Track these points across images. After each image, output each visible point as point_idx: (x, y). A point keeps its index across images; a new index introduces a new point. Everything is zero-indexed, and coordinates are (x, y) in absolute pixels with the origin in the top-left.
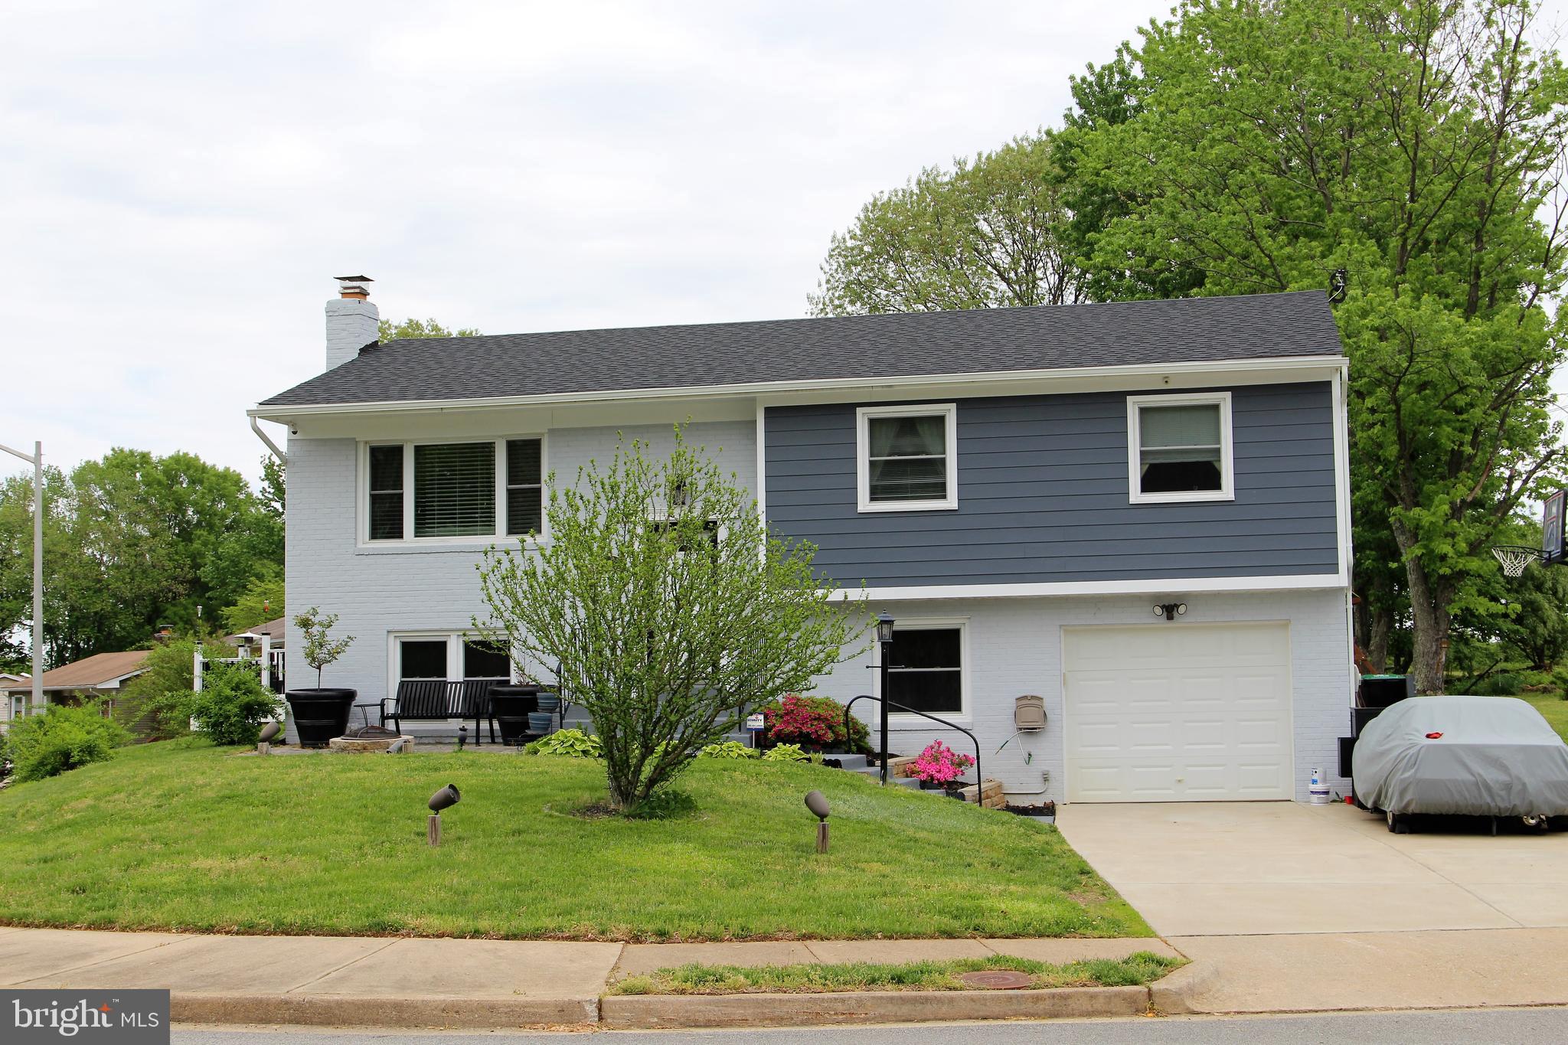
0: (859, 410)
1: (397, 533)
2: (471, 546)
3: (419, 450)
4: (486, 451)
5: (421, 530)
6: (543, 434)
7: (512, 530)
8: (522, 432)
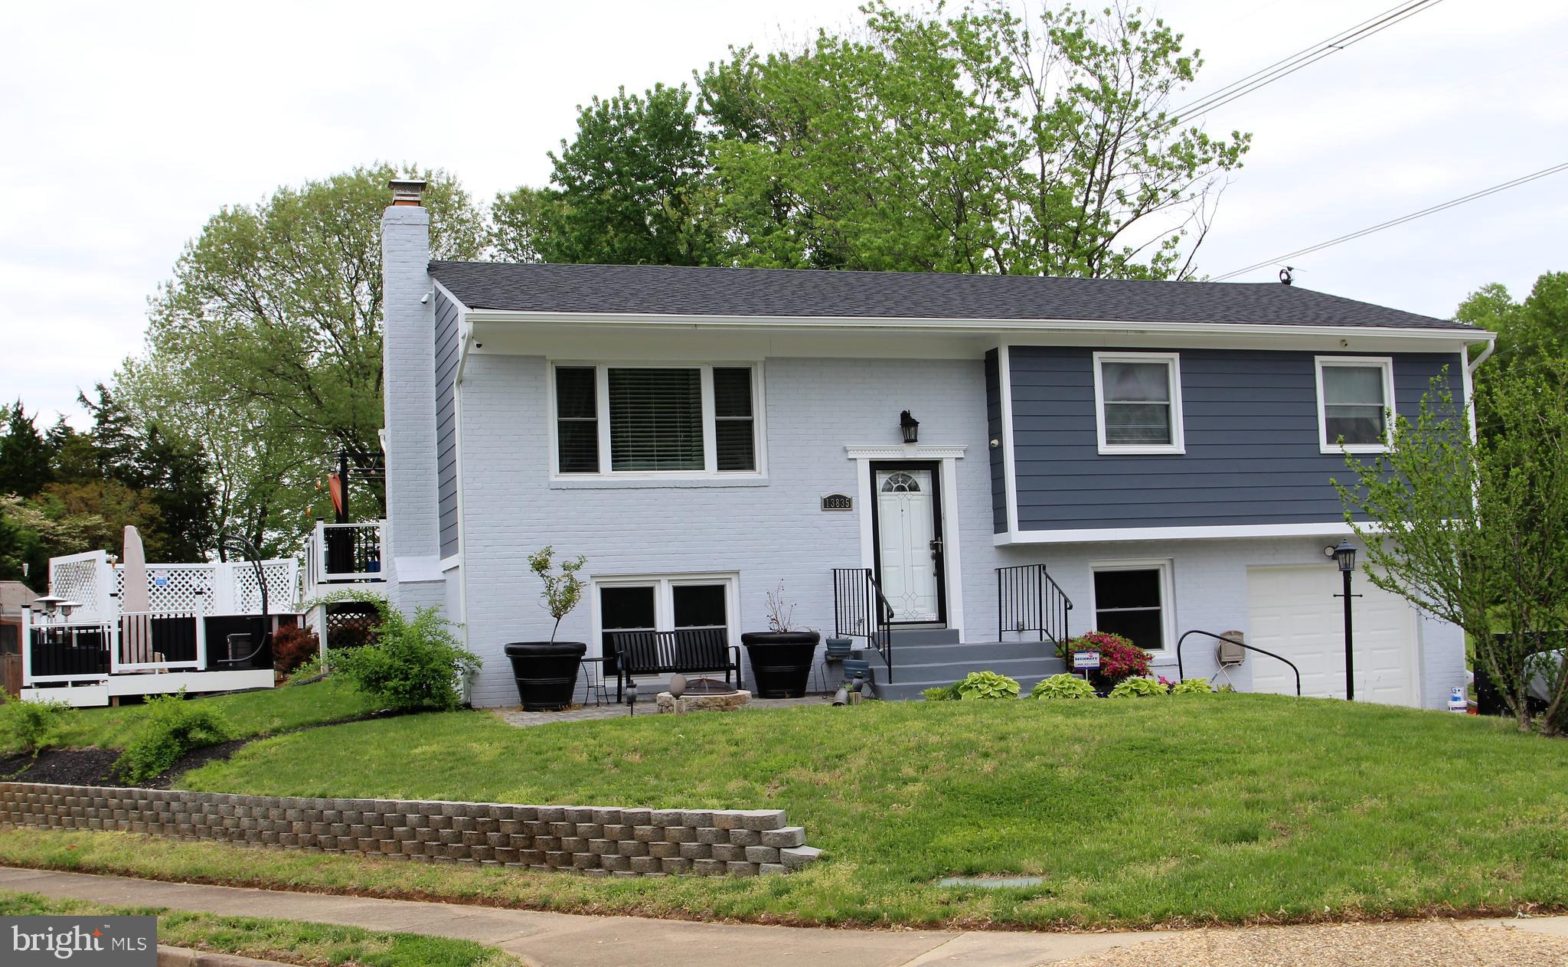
0: (1096, 355)
1: (591, 465)
2: (687, 482)
3: (612, 373)
4: (691, 377)
5: (618, 462)
6: (755, 363)
7: (724, 464)
8: (732, 359)
